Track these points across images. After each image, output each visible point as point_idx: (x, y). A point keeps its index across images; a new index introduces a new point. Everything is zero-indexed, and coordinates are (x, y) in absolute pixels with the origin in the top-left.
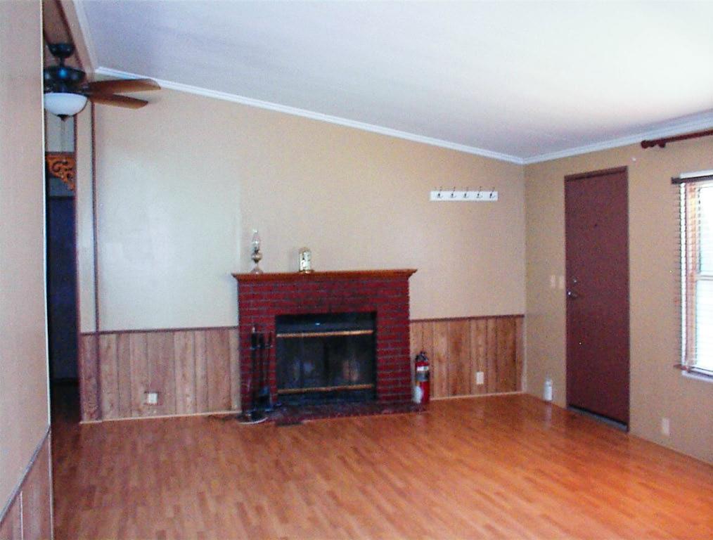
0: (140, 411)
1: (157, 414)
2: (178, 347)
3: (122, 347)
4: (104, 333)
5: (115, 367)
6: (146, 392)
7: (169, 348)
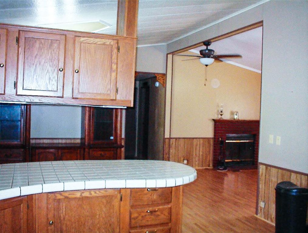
2: (195, 143)
3: (177, 143)
4: (172, 138)
5: (174, 150)
6: (184, 160)
7: (192, 144)
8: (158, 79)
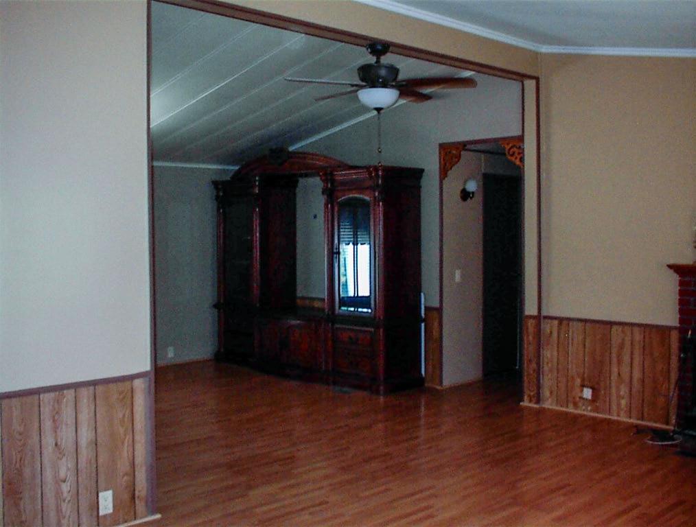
0: (576, 405)
1: (591, 411)
3: (562, 333)
5: (555, 353)
6: (583, 386)
7: (606, 341)
8: (509, 153)
